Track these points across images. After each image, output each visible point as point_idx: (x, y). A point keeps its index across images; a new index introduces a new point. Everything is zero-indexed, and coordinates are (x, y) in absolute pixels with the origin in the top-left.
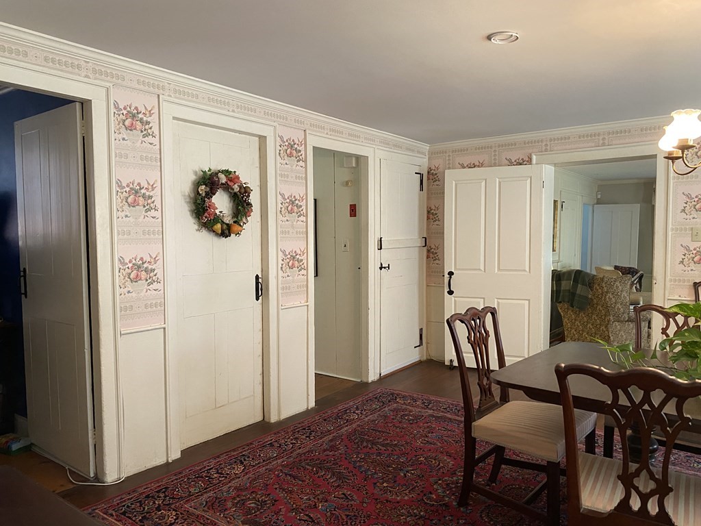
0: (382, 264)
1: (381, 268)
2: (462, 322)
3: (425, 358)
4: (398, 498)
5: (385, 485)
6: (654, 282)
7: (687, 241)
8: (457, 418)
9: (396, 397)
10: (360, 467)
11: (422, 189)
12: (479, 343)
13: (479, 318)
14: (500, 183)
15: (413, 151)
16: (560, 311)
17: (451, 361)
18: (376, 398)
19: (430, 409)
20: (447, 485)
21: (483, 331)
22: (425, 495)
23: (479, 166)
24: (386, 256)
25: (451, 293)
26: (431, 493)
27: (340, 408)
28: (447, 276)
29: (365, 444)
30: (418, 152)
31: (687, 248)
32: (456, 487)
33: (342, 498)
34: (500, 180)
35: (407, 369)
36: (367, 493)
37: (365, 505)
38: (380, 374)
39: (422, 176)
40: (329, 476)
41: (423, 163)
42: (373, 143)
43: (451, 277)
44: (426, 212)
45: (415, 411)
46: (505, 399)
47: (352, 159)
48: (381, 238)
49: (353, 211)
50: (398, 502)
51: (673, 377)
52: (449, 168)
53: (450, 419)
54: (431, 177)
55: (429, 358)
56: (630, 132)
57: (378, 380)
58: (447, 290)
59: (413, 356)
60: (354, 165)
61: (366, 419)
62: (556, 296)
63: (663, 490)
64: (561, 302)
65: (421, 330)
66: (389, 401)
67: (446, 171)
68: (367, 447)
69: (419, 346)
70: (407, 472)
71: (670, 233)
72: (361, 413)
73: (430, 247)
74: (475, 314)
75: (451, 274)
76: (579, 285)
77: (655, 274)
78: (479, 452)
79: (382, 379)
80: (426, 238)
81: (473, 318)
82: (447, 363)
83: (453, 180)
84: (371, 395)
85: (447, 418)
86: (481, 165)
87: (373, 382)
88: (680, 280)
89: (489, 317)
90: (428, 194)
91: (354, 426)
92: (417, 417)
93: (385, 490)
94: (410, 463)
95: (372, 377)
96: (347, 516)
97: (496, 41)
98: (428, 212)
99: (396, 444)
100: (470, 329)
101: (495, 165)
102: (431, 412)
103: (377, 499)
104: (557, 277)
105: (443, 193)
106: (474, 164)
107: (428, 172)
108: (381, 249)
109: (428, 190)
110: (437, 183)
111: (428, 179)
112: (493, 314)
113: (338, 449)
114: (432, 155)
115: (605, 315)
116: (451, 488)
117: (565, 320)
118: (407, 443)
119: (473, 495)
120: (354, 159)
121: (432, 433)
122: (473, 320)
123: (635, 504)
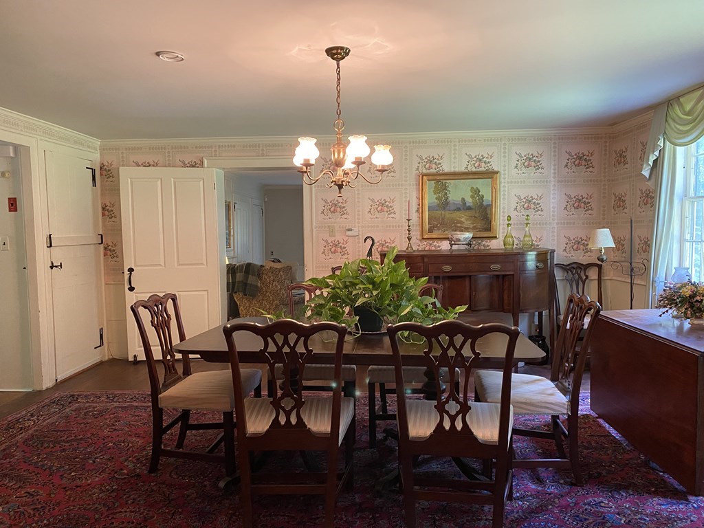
0: (52, 263)
1: (52, 267)
2: (145, 307)
3: (106, 358)
4: (89, 482)
5: (73, 474)
6: (305, 268)
7: (326, 236)
8: (143, 404)
9: (77, 398)
10: (43, 465)
11: (94, 184)
12: (162, 326)
13: (161, 304)
14: (175, 183)
15: (82, 145)
16: (236, 300)
17: (135, 356)
18: (54, 403)
19: (116, 402)
20: (138, 459)
21: (165, 315)
22: (116, 473)
23: (153, 165)
24: (57, 255)
25: (131, 289)
26: (122, 469)
27: (9, 419)
28: (126, 273)
29: (46, 445)
30: (89, 147)
31: (326, 241)
32: (147, 459)
33: (26, 496)
34: (175, 180)
35: (87, 370)
36: (53, 486)
37: (52, 496)
38: (56, 380)
39: (94, 171)
40: (7, 481)
41: (95, 158)
42: (35, 132)
43: (131, 274)
44: (100, 210)
45: (99, 406)
46: (187, 373)
47: (9, 149)
48: (50, 235)
49: (13, 204)
50: (89, 485)
51: (301, 323)
52: (123, 165)
53: (137, 406)
54: (104, 173)
55: (111, 357)
56: (282, 146)
57: (54, 387)
58: (127, 286)
59: (94, 358)
60: (12, 155)
61: (45, 423)
62: (232, 288)
63: (299, 405)
64: (236, 292)
65: (101, 330)
66: (70, 403)
67: (120, 168)
68: (48, 447)
69: (100, 346)
70: (96, 458)
71: (314, 230)
72: (38, 419)
73: (107, 244)
74: (157, 301)
75: (131, 270)
76: (250, 276)
77: (305, 263)
78: (166, 421)
79: (59, 385)
80: (102, 236)
81: (156, 304)
82: (131, 359)
83: (128, 177)
84: (46, 401)
85: (134, 406)
86: (156, 165)
87: (48, 389)
88: (323, 267)
89: (170, 302)
90: (102, 190)
91: (30, 432)
92: (101, 412)
93: (74, 478)
94: (99, 450)
95: (47, 383)
96: (34, 509)
97: (163, 58)
98: (103, 209)
99: (81, 438)
100: (153, 313)
101: (169, 165)
102: (116, 404)
103: (65, 488)
104: (232, 270)
105: (119, 190)
106: (148, 163)
107: (101, 168)
108: (51, 246)
109: (102, 186)
110: (111, 179)
111: (101, 175)
112: (174, 300)
113: (14, 456)
114: (103, 150)
115: (273, 300)
116: (141, 462)
117: (241, 308)
118: (93, 435)
119: (163, 459)
120: (11, 148)
121: (119, 421)
122: (156, 305)
123: (283, 420)
